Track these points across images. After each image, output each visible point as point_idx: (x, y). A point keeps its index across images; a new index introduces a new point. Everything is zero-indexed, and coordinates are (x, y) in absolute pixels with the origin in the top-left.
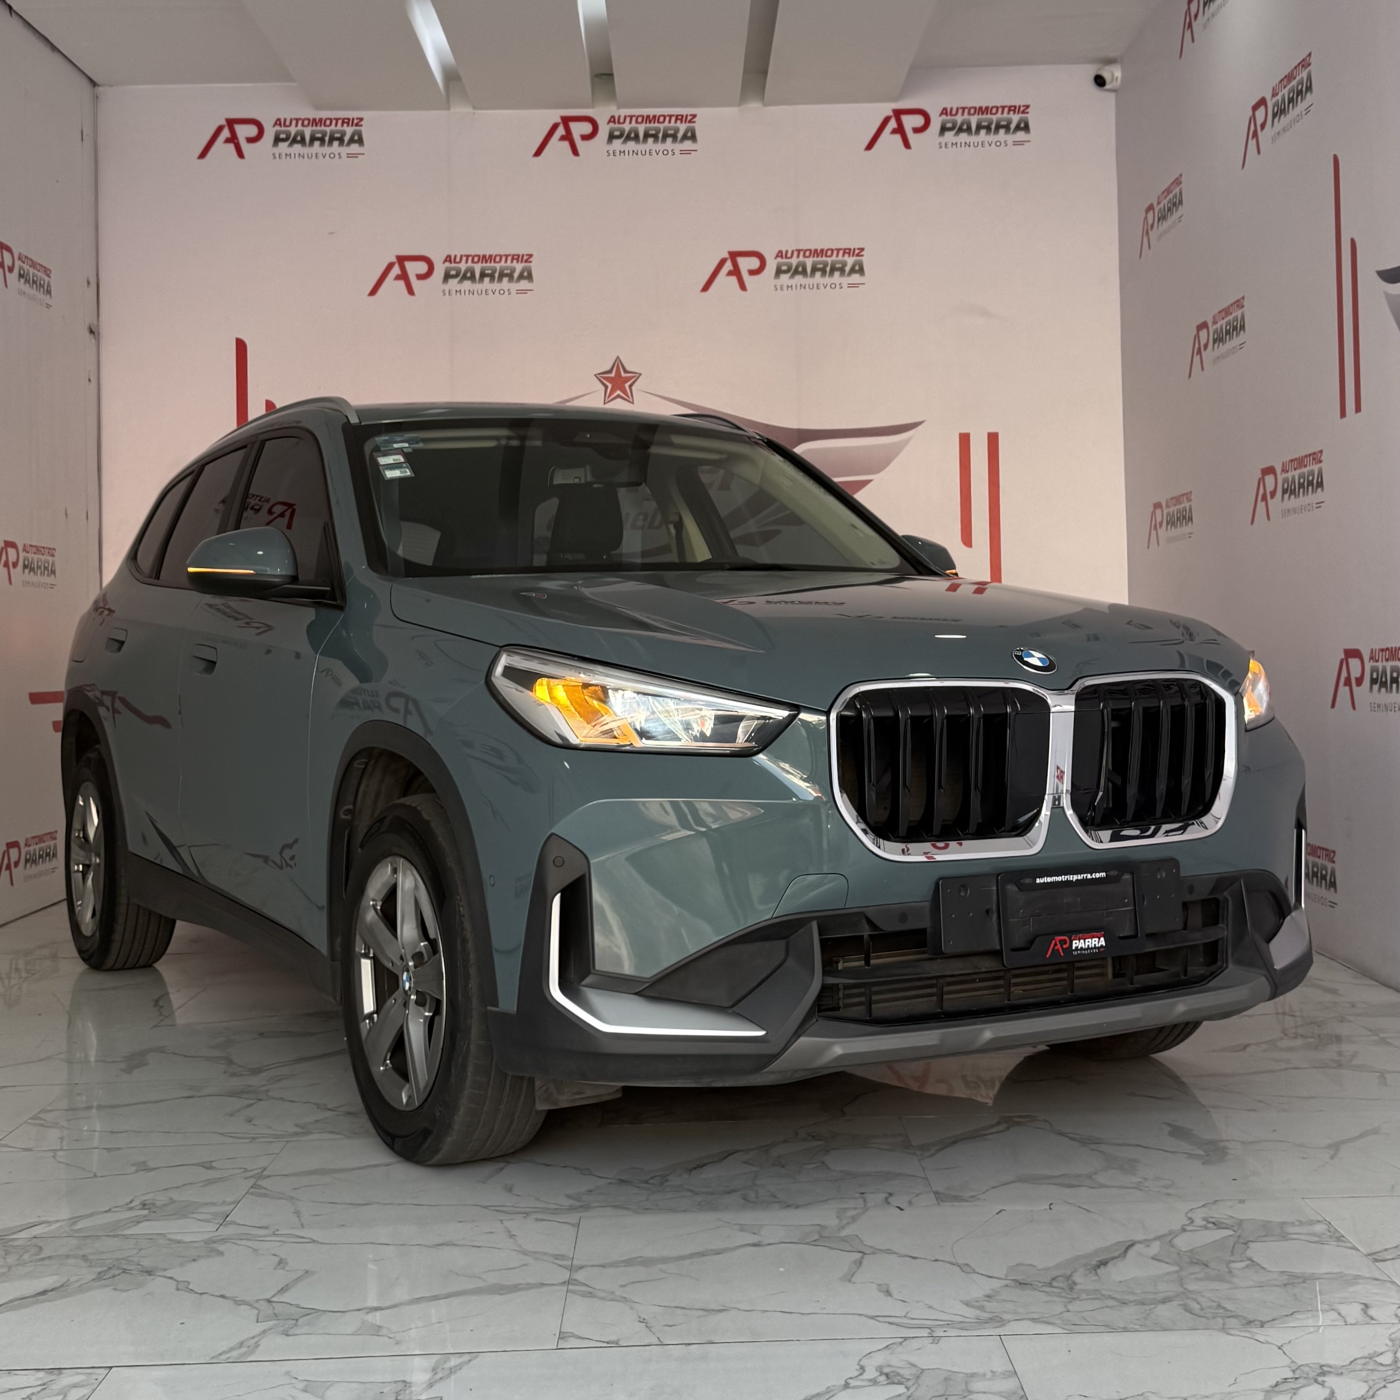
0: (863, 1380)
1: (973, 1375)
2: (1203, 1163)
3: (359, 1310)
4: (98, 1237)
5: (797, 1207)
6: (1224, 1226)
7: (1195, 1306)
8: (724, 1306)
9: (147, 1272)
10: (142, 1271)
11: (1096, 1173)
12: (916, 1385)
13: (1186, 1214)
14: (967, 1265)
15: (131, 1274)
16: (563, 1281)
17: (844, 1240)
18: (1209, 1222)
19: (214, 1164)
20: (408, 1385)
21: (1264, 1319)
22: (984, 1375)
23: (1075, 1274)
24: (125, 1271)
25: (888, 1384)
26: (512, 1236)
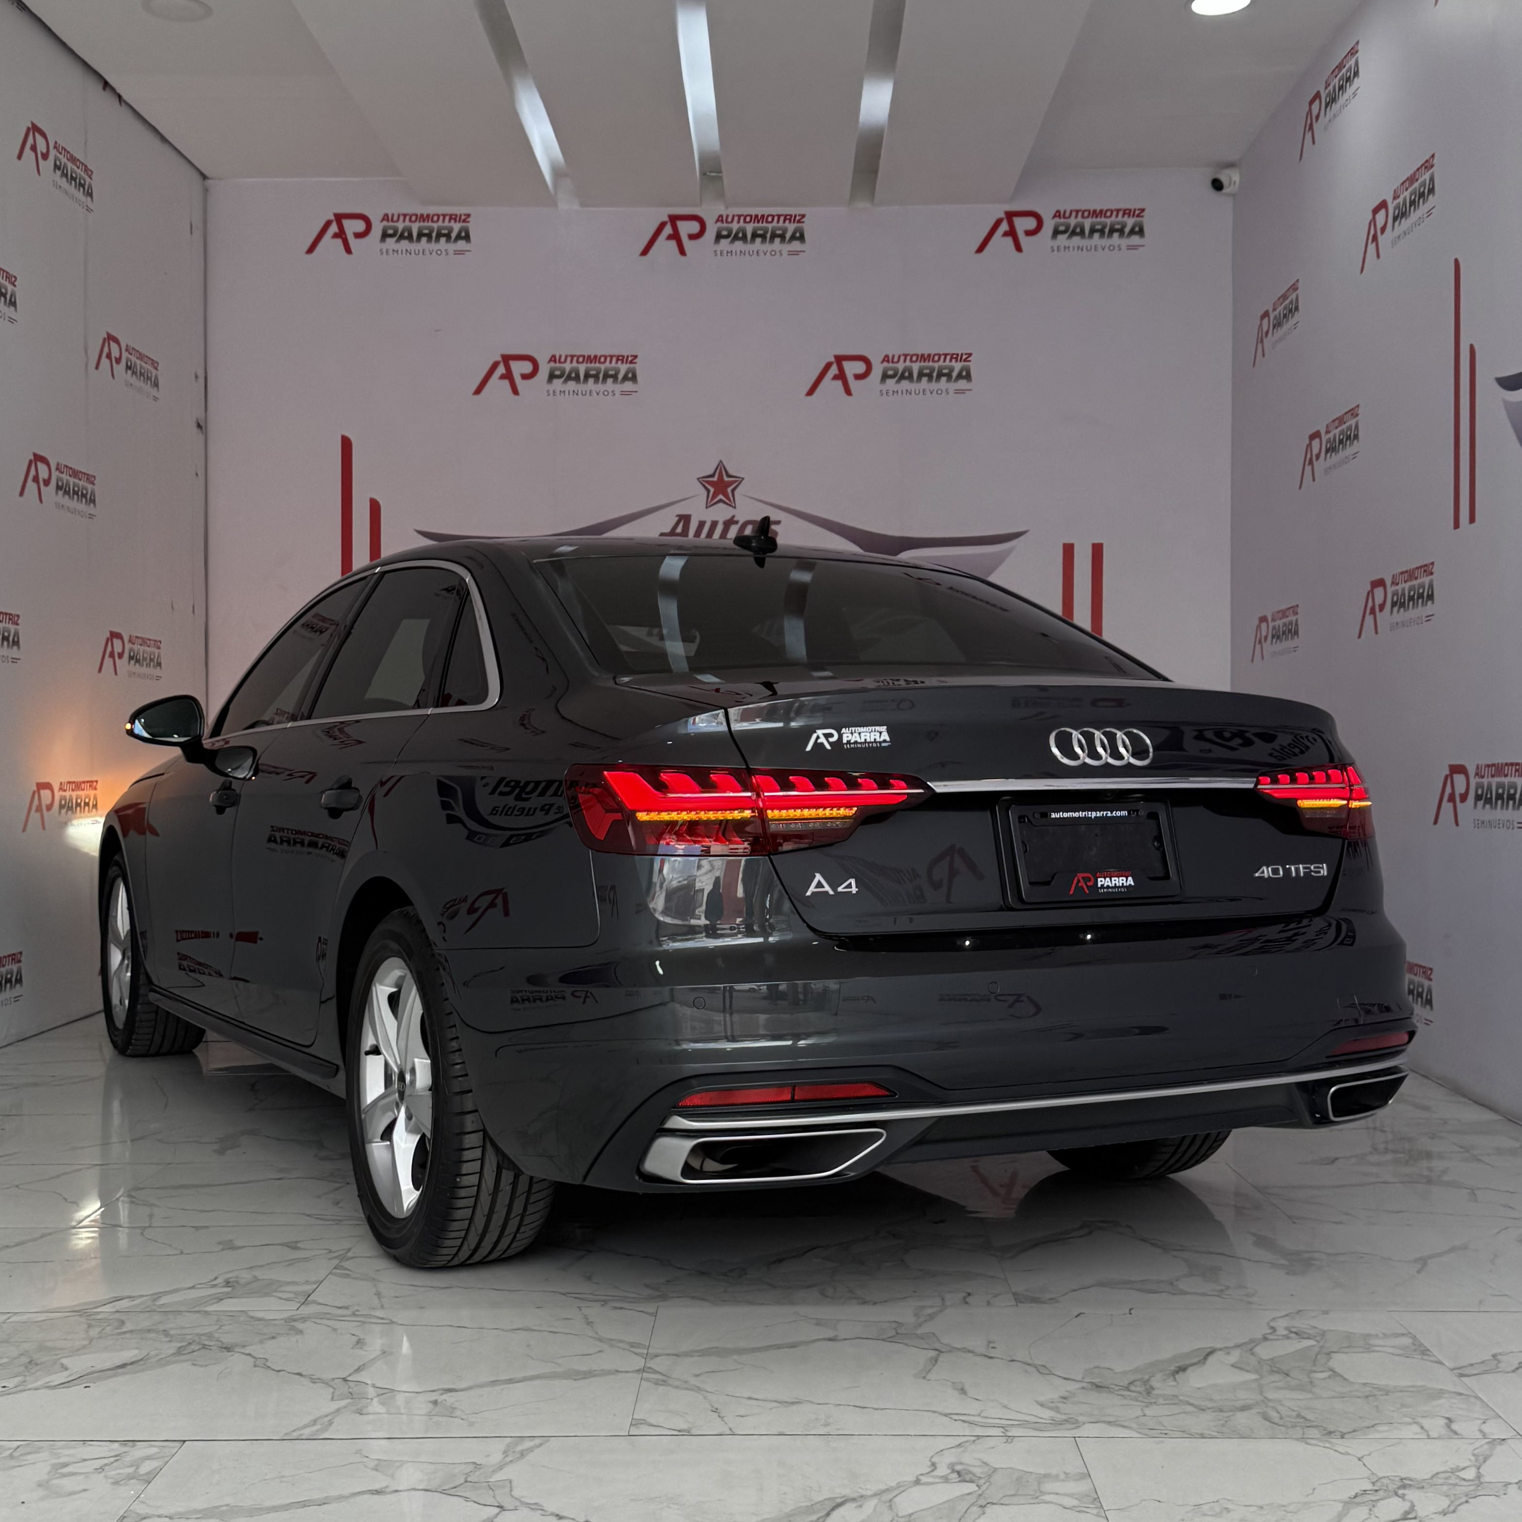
0: (934, 1477)
1: (1047, 1476)
2: (1287, 1273)
3: (433, 1391)
4: (179, 1312)
5: (875, 1303)
6: (1305, 1336)
7: (1273, 1414)
8: (796, 1398)
9: (225, 1348)
10: (222, 1347)
11: (1177, 1280)
12: (988, 1484)
13: (1268, 1323)
14: (1045, 1366)
15: (210, 1350)
16: (638, 1368)
17: (921, 1337)
18: (1291, 1332)
19: (299, 1245)
20: (478, 1467)
21: (1345, 1431)
22: (1057, 1476)
23: (1152, 1379)
24: (204, 1347)
25: (960, 1481)
26: (589, 1323)
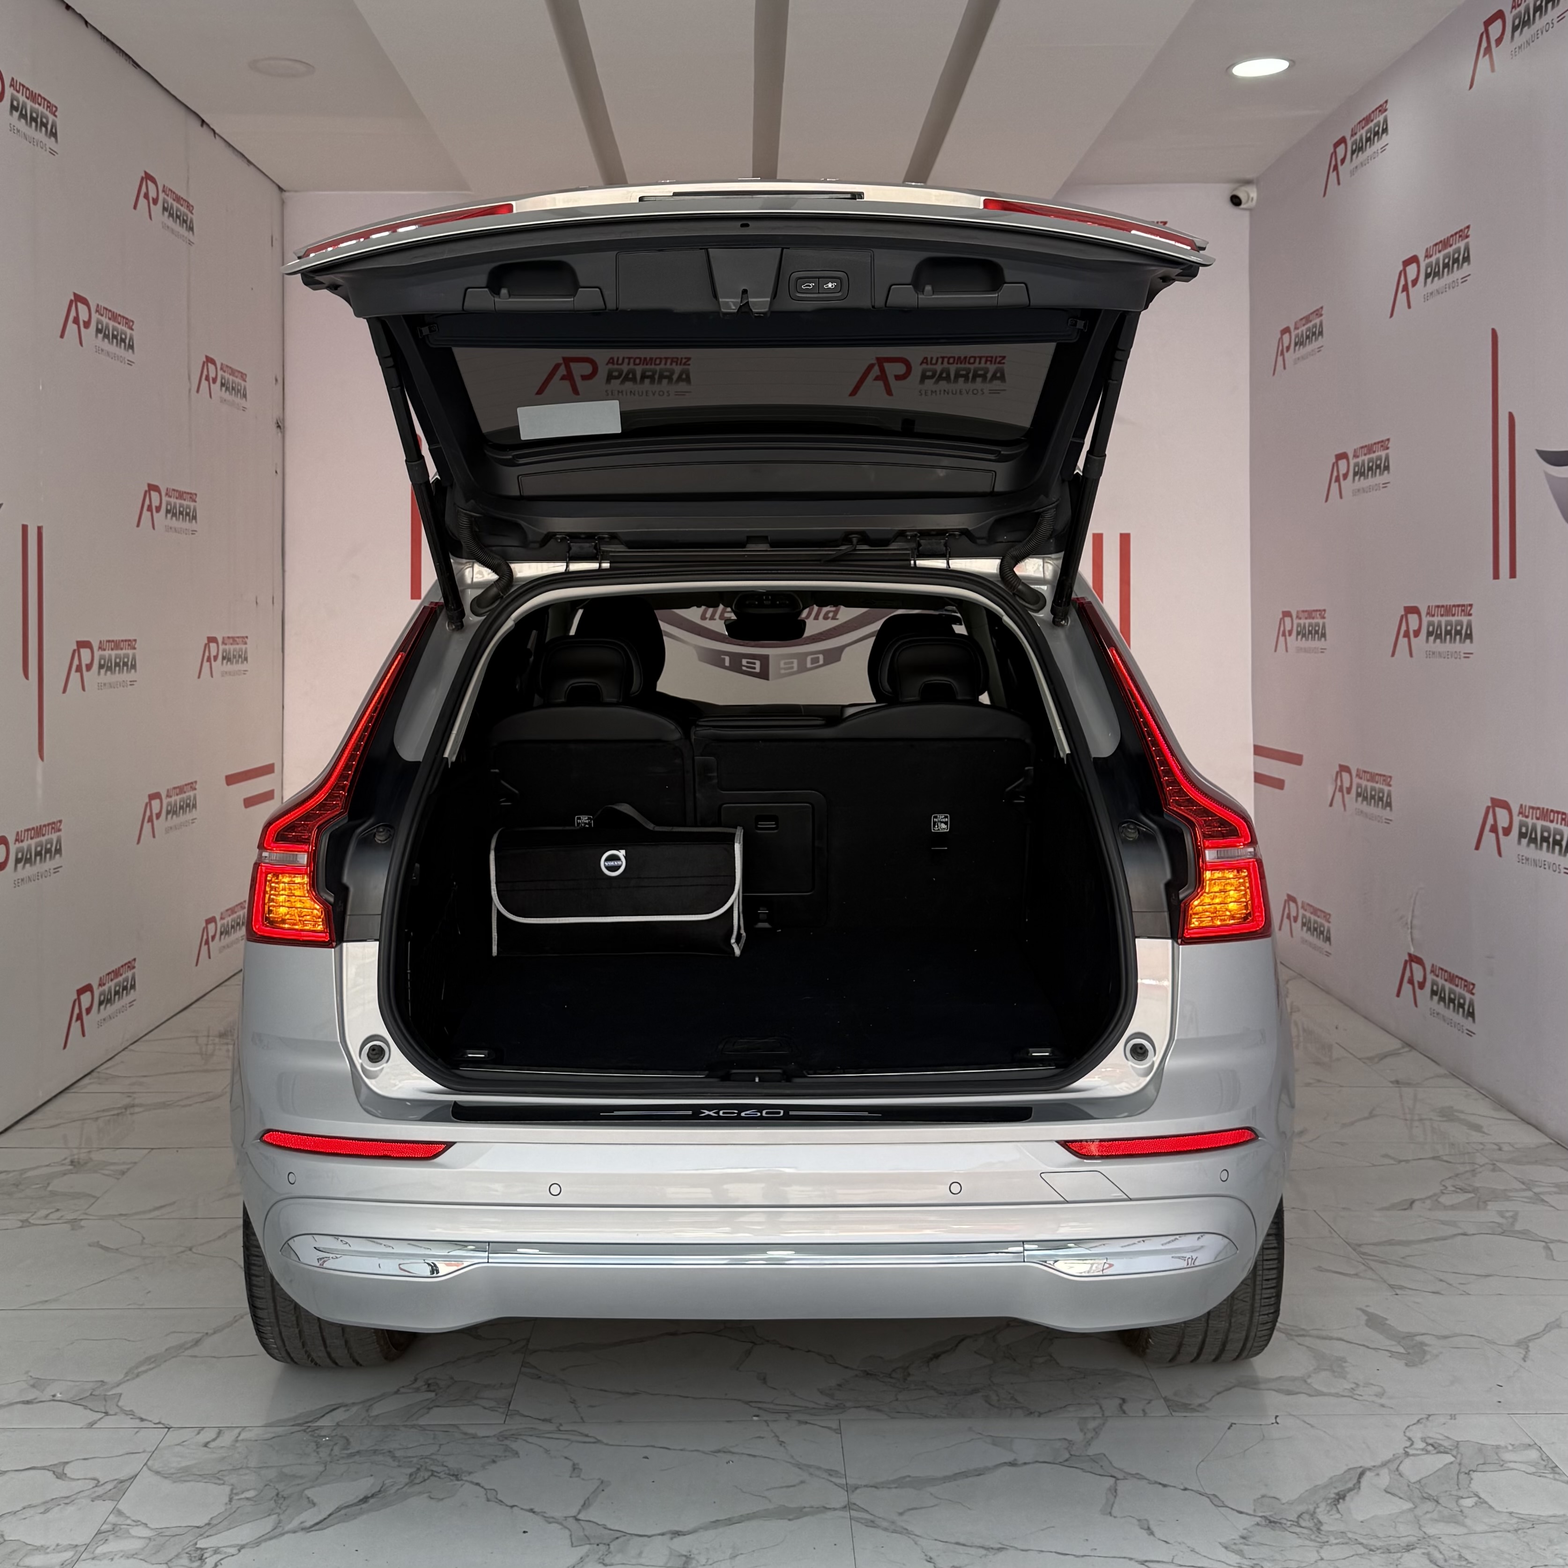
2: (1407, 1365)
3: (663, 1534)
5: (1040, 1415)
6: (1443, 1449)
8: (1001, 1544)
9: (453, 1475)
13: (1405, 1432)
14: (1216, 1496)
15: (439, 1477)
16: (843, 1504)
17: (1094, 1460)
18: (1428, 1444)
23: (1317, 1511)
26: (782, 1443)
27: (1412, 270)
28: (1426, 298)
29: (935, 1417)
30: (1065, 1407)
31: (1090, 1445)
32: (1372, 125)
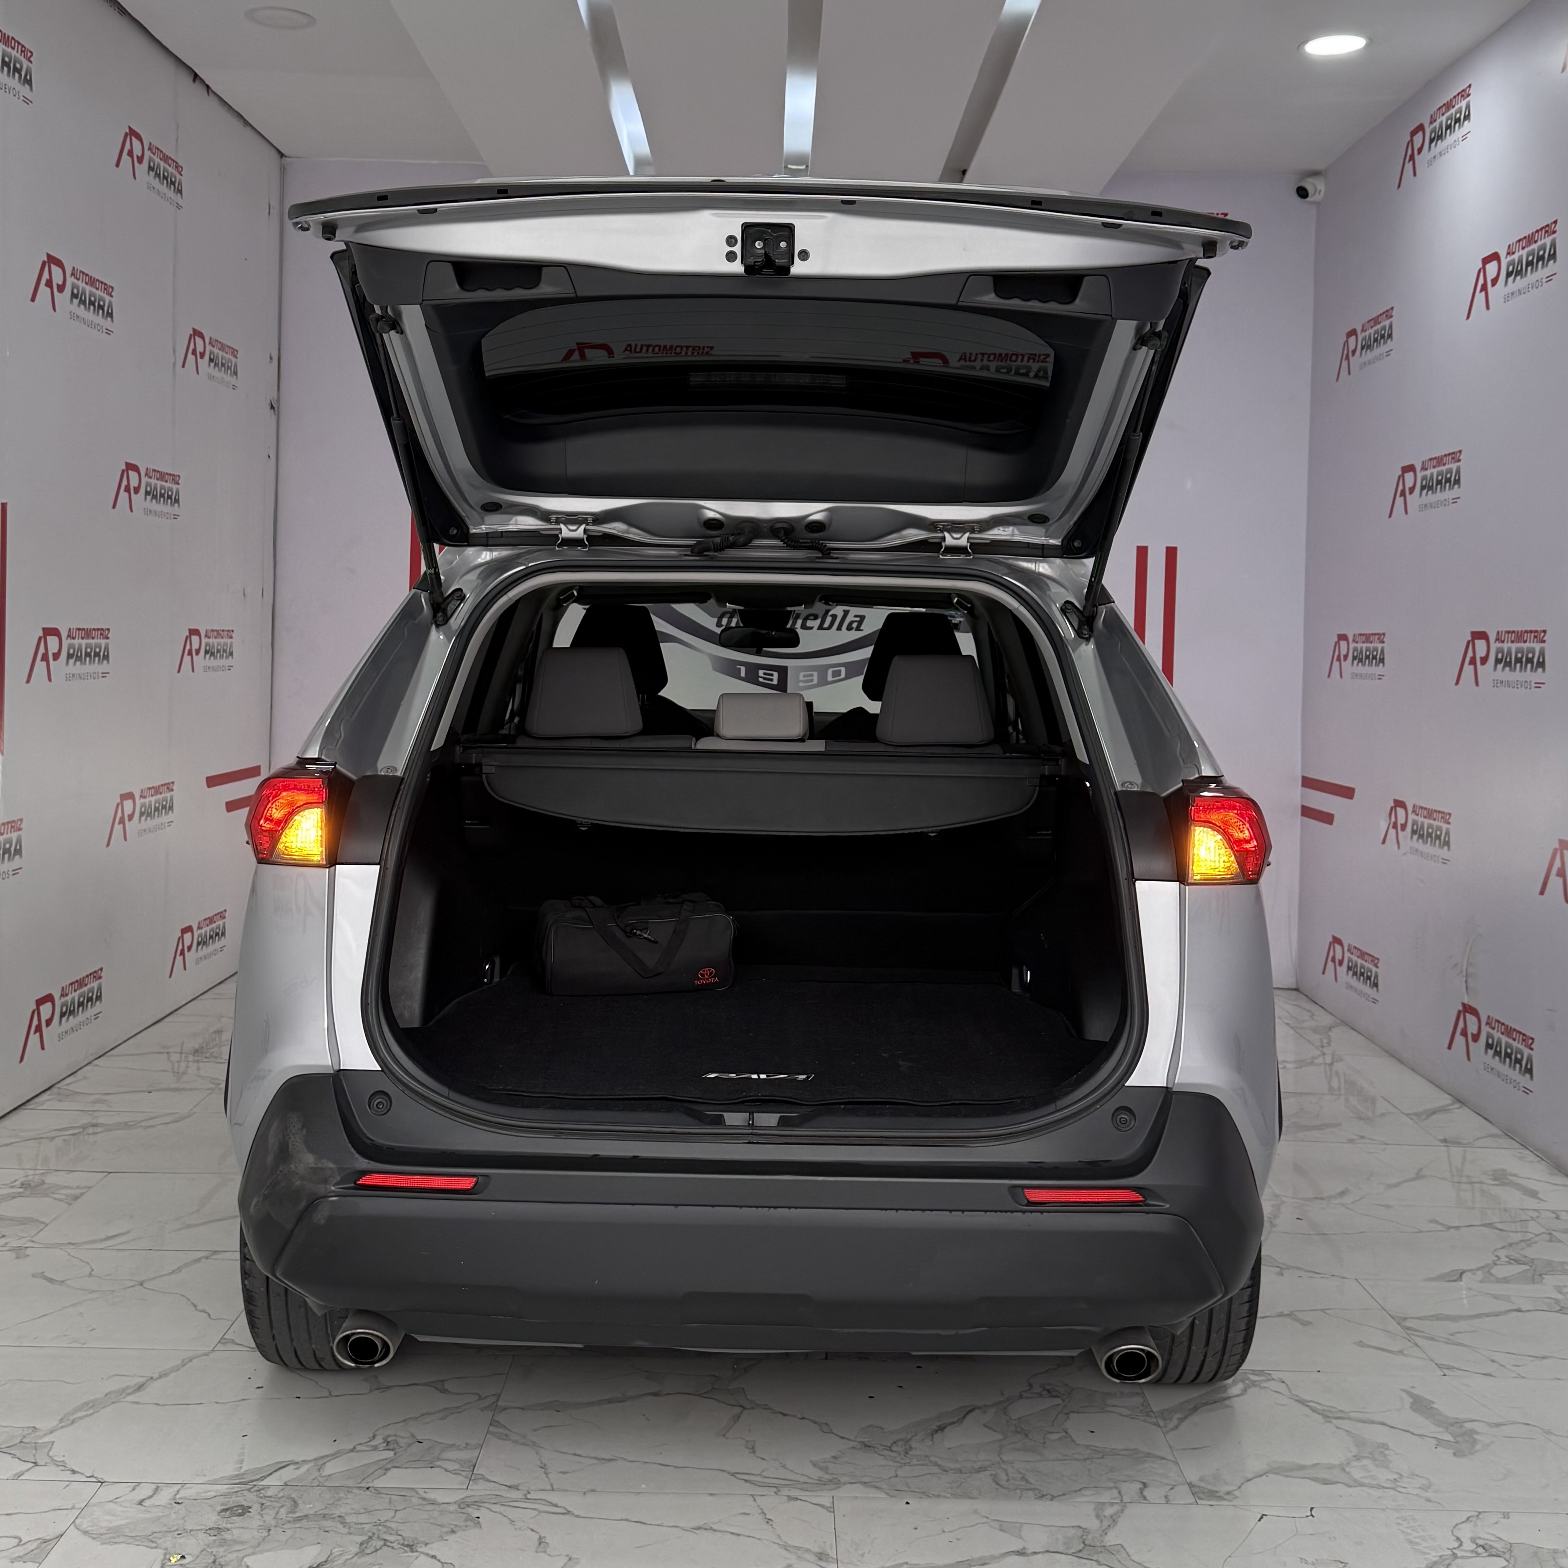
2: (1455, 1455)
4: (350, 1489)
6: (1495, 1551)
9: (408, 1546)
15: (393, 1548)
24: (386, 1543)
26: (768, 1521)
27: (1492, 268)
28: (1507, 299)
29: (938, 1496)
30: (1080, 1490)
31: (1106, 1534)
32: (1453, 111)
